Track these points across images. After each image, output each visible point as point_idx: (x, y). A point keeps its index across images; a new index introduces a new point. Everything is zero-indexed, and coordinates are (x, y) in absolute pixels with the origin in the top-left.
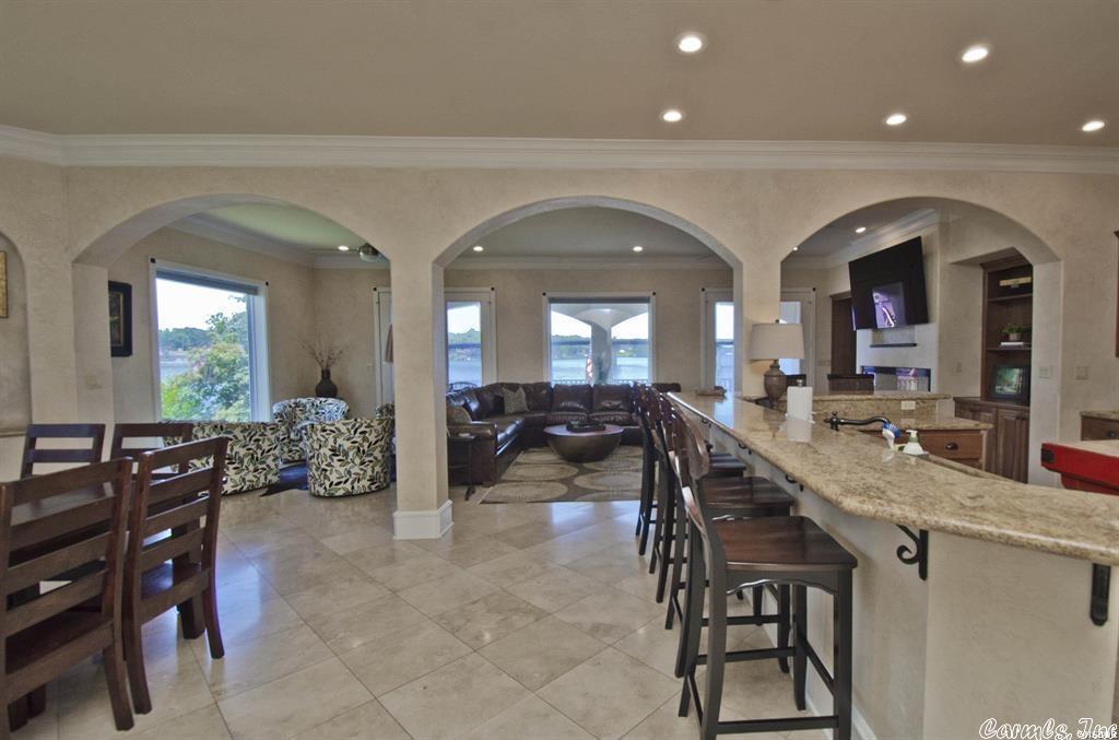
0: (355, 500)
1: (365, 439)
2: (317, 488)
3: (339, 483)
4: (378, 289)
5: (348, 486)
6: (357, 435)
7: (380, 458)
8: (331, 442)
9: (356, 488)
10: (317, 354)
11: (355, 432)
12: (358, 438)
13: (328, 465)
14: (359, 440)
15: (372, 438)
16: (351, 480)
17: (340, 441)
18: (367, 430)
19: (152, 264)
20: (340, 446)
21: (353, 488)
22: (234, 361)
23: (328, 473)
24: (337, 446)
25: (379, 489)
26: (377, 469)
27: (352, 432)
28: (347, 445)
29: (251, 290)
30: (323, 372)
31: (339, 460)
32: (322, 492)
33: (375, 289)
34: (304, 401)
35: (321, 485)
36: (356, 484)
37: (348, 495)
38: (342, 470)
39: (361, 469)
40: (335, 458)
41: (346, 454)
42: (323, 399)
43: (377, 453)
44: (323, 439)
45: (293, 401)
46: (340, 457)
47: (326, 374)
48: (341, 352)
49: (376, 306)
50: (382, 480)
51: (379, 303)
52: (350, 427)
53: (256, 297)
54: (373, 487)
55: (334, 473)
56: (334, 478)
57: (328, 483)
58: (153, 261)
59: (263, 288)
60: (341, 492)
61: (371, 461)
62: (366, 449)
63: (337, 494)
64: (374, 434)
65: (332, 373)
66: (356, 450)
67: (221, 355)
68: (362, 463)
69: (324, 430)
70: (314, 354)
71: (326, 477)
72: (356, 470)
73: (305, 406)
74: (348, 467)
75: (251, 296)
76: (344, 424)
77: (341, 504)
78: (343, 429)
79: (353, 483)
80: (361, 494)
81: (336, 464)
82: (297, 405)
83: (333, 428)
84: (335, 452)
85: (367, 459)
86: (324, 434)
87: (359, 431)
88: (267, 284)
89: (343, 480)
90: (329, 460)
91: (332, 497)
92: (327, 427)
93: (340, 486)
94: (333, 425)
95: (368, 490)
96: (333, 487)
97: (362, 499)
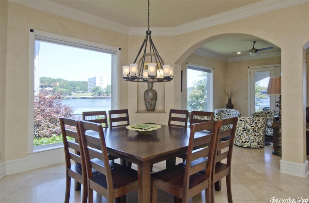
0: (252, 150)
1: (257, 126)
2: (237, 142)
3: (245, 142)
4: (250, 68)
5: (249, 144)
6: (254, 123)
7: (262, 134)
8: (243, 125)
9: (252, 145)
10: (227, 92)
11: (253, 122)
12: (254, 125)
13: (242, 134)
14: (254, 126)
15: (259, 126)
16: (250, 142)
17: (247, 125)
18: (257, 122)
19: (187, 64)
20: (247, 127)
21: (251, 145)
22: (199, 95)
23: (241, 137)
24: (246, 127)
25: (261, 148)
26: (261, 139)
27: (252, 122)
28: (249, 127)
29: (209, 71)
30: (229, 99)
31: (246, 133)
32: (238, 144)
33: (249, 68)
34: (224, 109)
35: (238, 142)
36: (252, 144)
37: (249, 148)
38: (247, 137)
39: (254, 138)
40: (245, 132)
41: (249, 131)
42: (230, 109)
43: (261, 132)
44: (240, 124)
45: (220, 109)
46: (246, 132)
47: (230, 100)
48: (235, 92)
49: (249, 74)
50: (262, 144)
51: (250, 73)
52: (251, 120)
53: (210, 73)
54: (259, 146)
55: (244, 137)
56: (244, 139)
57: (241, 141)
58: (187, 63)
59: (212, 70)
60: (246, 146)
61: (258, 135)
62: (257, 130)
63: (244, 146)
64: (260, 124)
65: (232, 100)
66: (253, 130)
67: (196, 94)
68: (255, 136)
69: (241, 120)
70: (226, 93)
71: (240, 139)
72: (252, 138)
73: (224, 111)
74: (249, 136)
75: (209, 73)
76: (249, 119)
77: (246, 151)
78: (248, 121)
79: (251, 143)
80: (254, 148)
81: (245, 134)
82: (222, 111)
83: (244, 120)
84: (244, 129)
85: (257, 134)
86: (241, 122)
87: (254, 122)
88: (213, 69)
89: (247, 141)
90: (242, 132)
91: (242, 147)
92: (242, 119)
93: (245, 143)
94: (245, 118)
95: (256, 147)
96: (243, 143)
97: (254, 150)
